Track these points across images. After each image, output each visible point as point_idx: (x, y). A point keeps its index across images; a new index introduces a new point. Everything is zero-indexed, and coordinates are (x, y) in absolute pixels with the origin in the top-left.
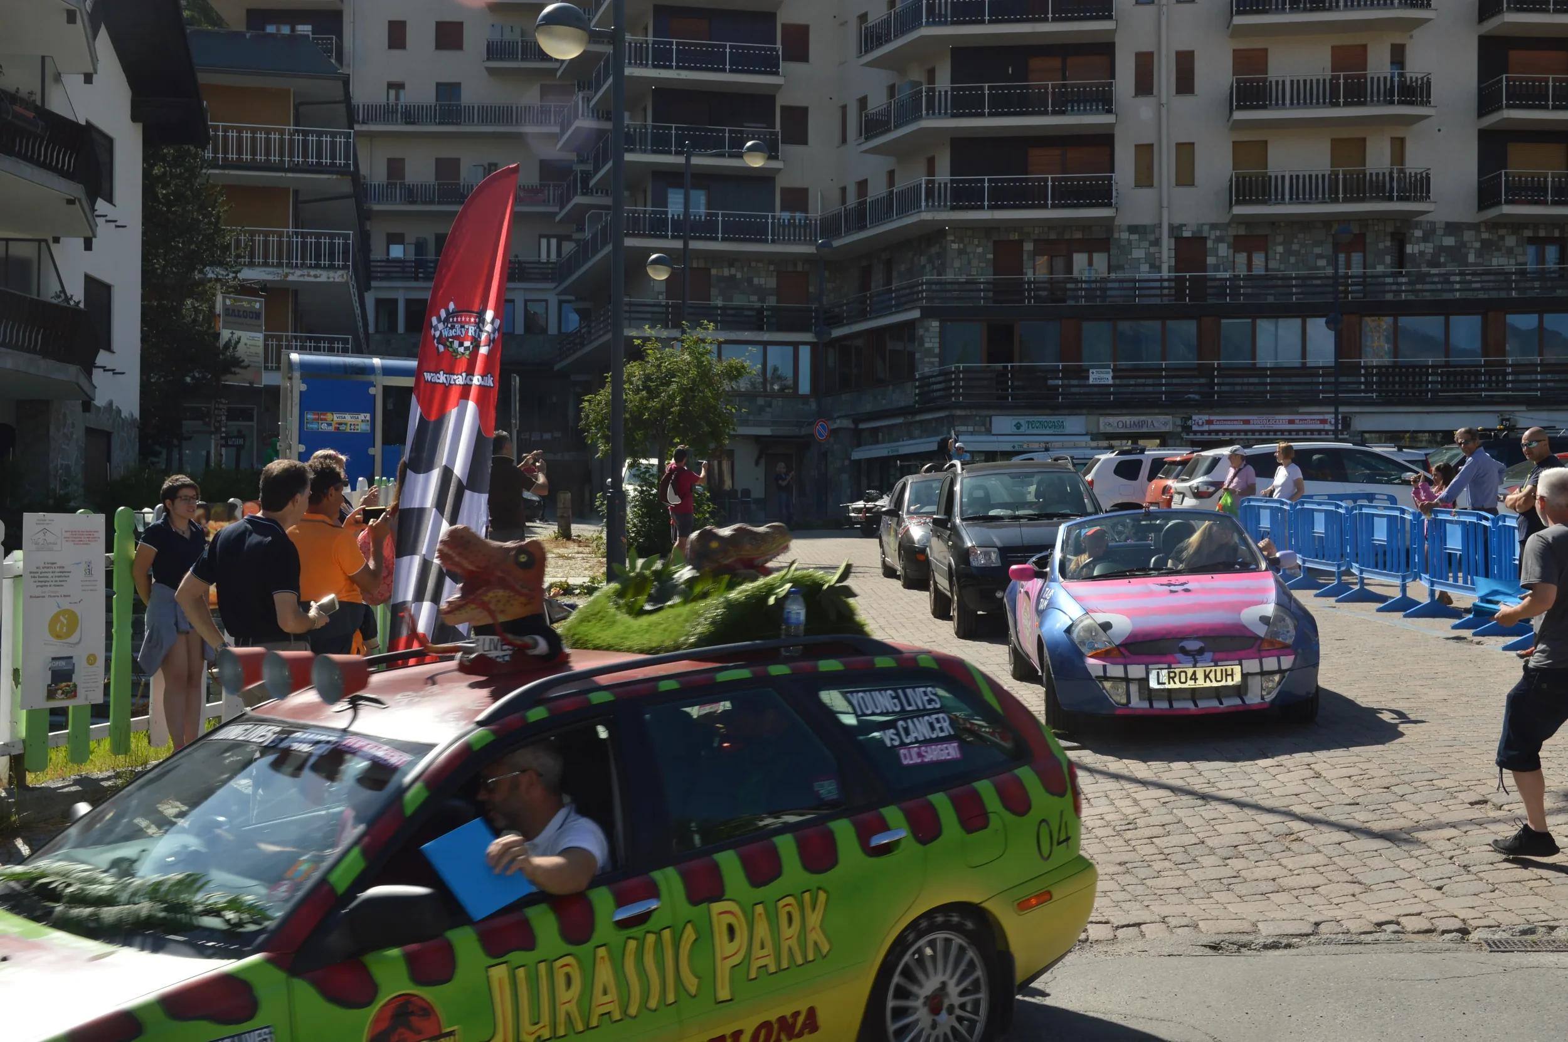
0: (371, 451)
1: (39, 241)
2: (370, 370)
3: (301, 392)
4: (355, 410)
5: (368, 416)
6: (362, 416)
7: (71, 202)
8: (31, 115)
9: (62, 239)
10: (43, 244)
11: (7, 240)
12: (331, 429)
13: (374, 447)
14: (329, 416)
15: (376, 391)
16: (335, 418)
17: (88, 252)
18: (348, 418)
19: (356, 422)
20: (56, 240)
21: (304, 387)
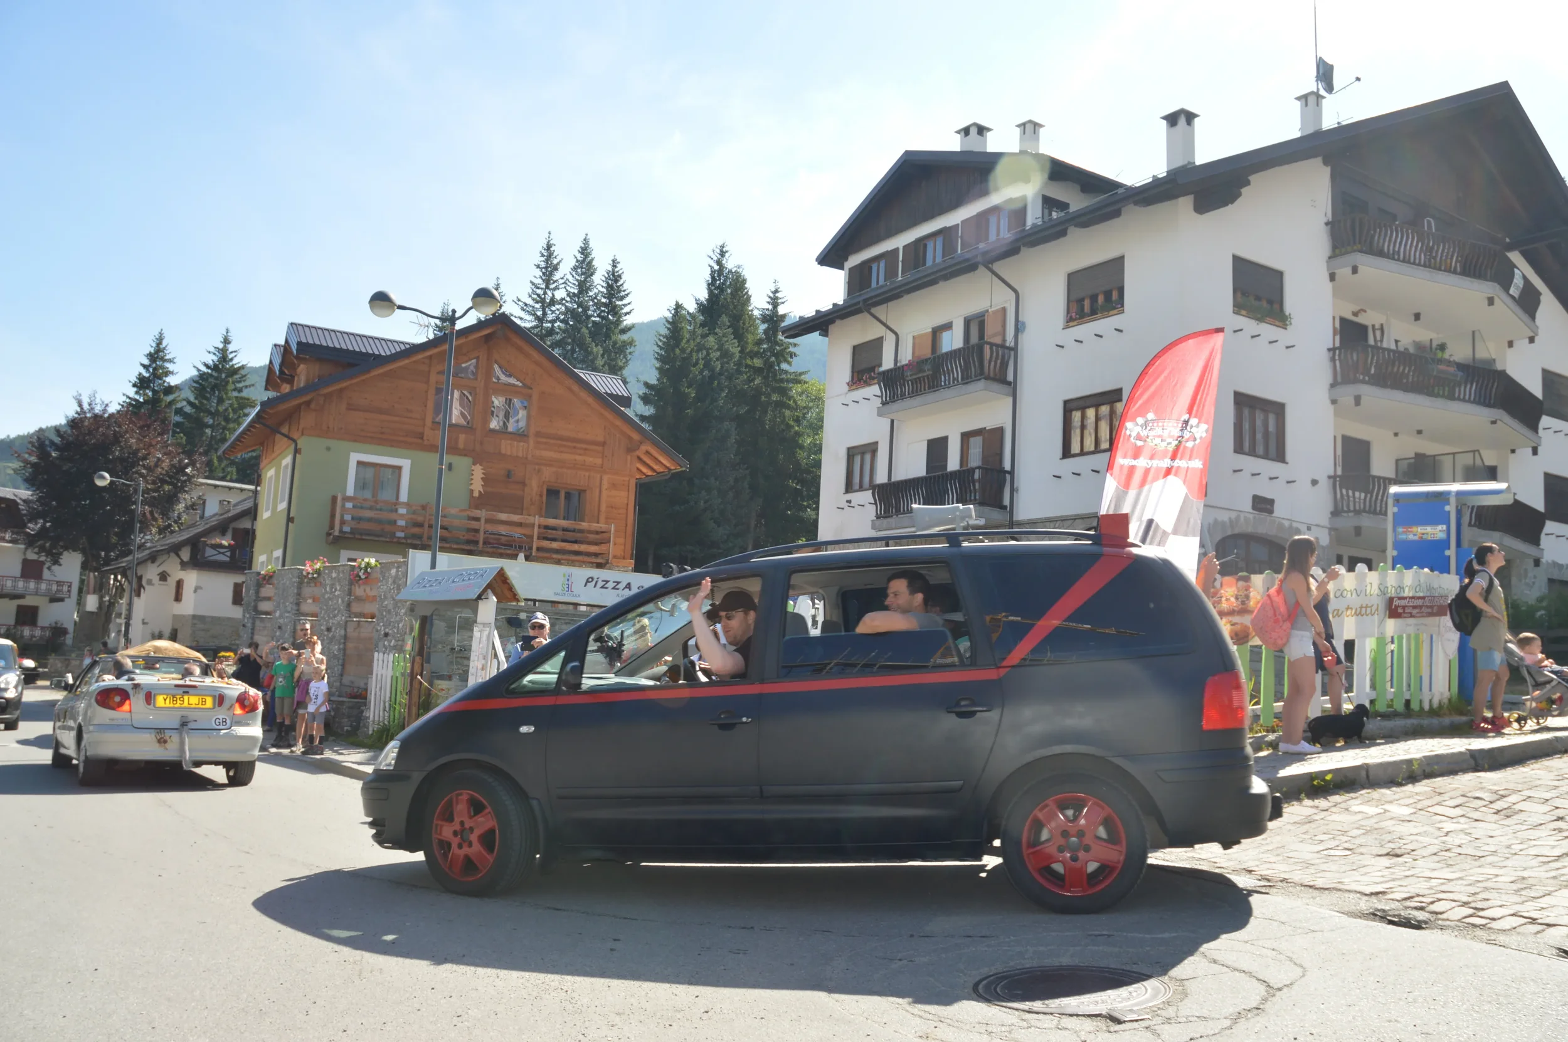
0: (1447, 553)
1: (1474, 451)
2: (1448, 493)
3: (1394, 514)
4: (1434, 522)
5: (1444, 527)
6: (1440, 527)
7: (1494, 422)
8: (1452, 369)
9: (1517, 451)
10: (1477, 453)
11: (1454, 454)
12: (1416, 538)
13: (1449, 549)
14: (1414, 529)
15: (1451, 508)
16: (1420, 530)
17: (1535, 457)
18: (1429, 529)
19: (1436, 532)
20: (1513, 451)
21: (1396, 510)
